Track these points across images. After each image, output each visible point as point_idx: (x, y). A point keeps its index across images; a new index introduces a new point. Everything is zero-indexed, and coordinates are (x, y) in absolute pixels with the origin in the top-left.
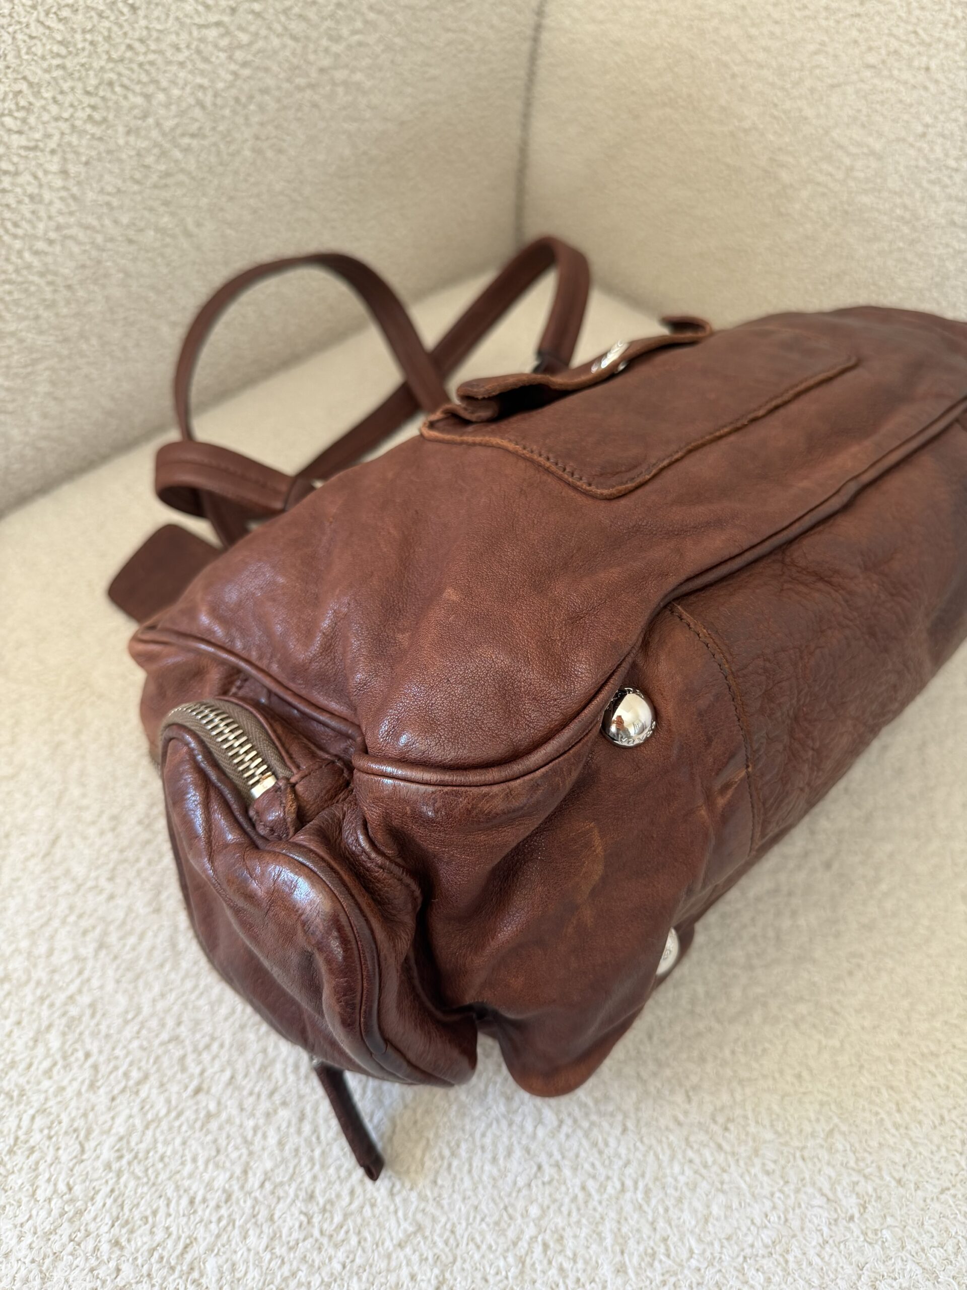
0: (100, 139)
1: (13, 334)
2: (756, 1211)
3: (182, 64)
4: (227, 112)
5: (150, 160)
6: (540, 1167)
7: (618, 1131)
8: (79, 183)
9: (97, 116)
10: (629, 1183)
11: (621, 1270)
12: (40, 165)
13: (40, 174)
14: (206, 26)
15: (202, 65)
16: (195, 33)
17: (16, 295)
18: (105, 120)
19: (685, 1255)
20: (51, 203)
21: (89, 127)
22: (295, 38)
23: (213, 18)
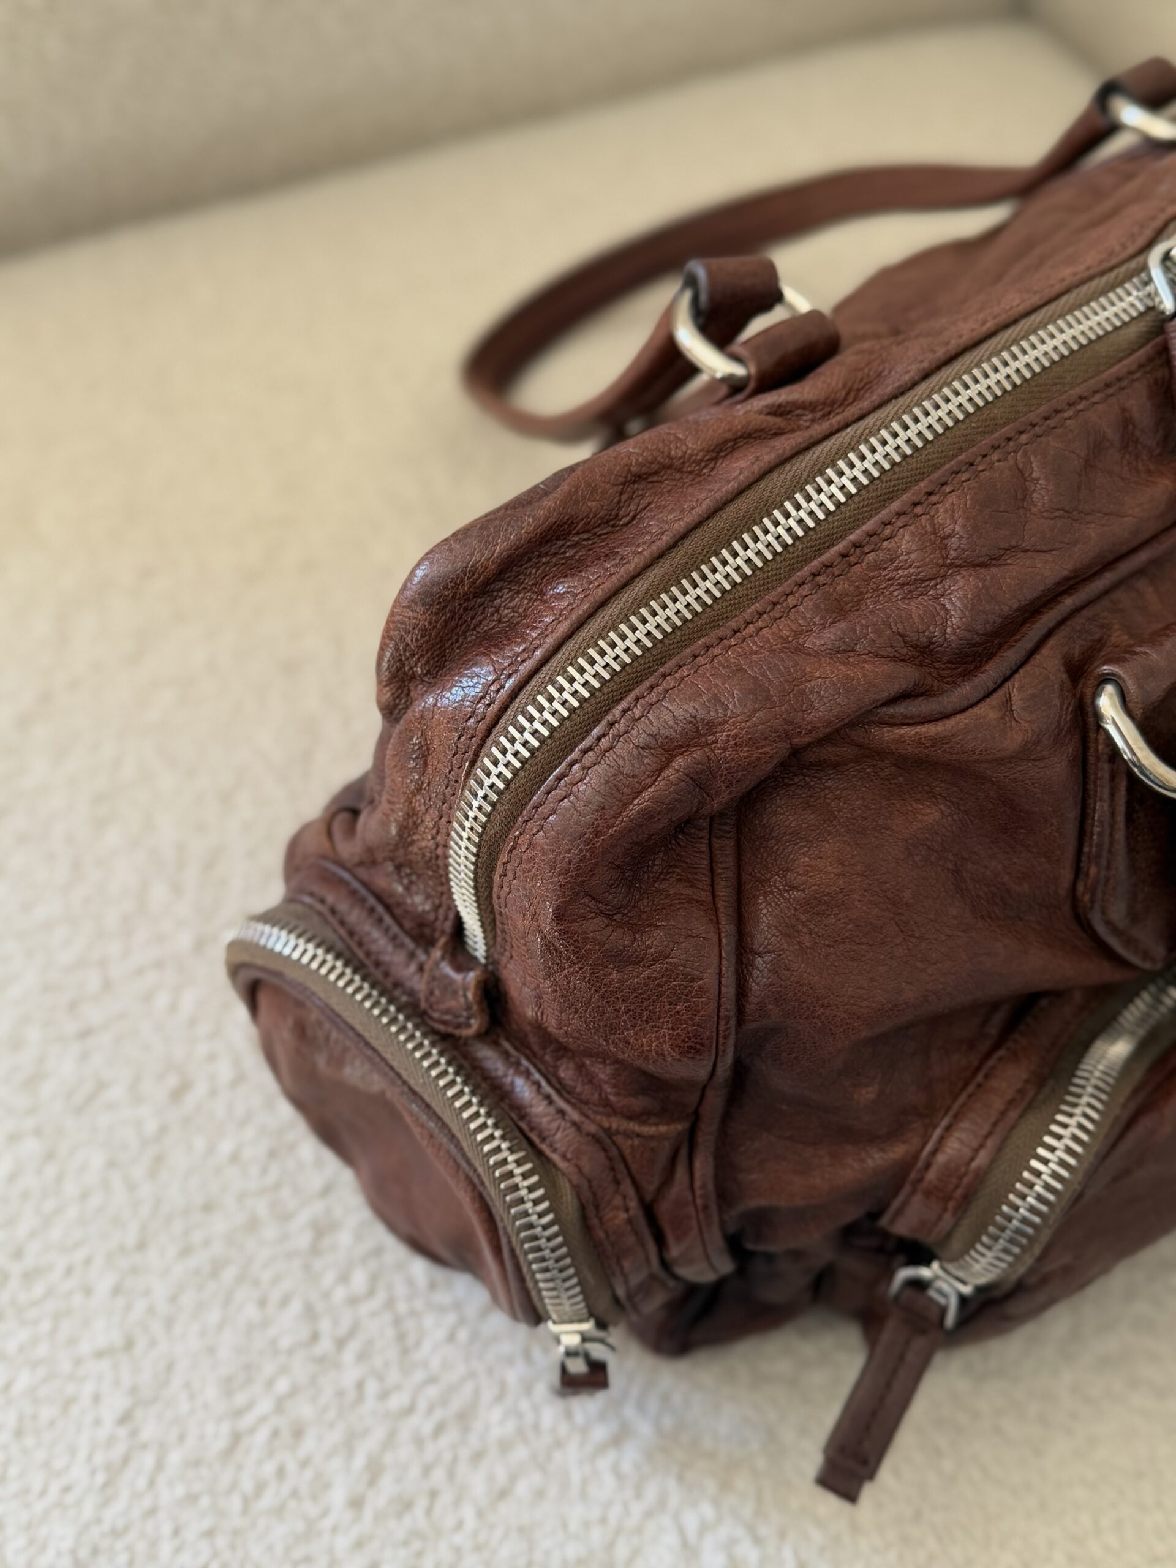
2: (576, 1514)
6: (315, 1337)
7: (440, 1334)
10: (422, 1405)
11: (356, 1503)
19: (450, 1521)
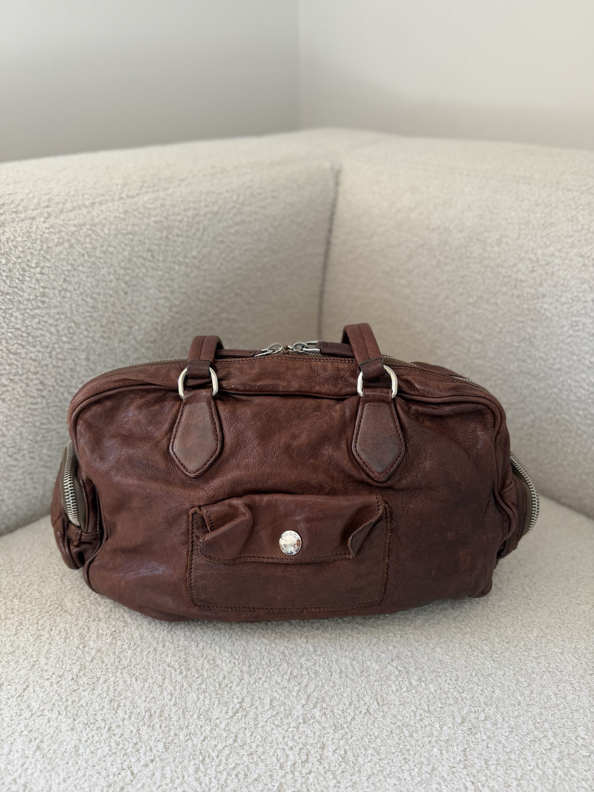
0: (107, 345)
1: (54, 430)
3: (147, 314)
4: (168, 332)
5: (130, 353)
8: (94, 363)
9: (105, 335)
12: (76, 356)
13: (76, 360)
14: (160, 298)
15: (156, 313)
16: (154, 301)
17: (58, 412)
18: (109, 337)
20: (80, 372)
21: (102, 340)
22: (202, 301)
23: (162, 295)
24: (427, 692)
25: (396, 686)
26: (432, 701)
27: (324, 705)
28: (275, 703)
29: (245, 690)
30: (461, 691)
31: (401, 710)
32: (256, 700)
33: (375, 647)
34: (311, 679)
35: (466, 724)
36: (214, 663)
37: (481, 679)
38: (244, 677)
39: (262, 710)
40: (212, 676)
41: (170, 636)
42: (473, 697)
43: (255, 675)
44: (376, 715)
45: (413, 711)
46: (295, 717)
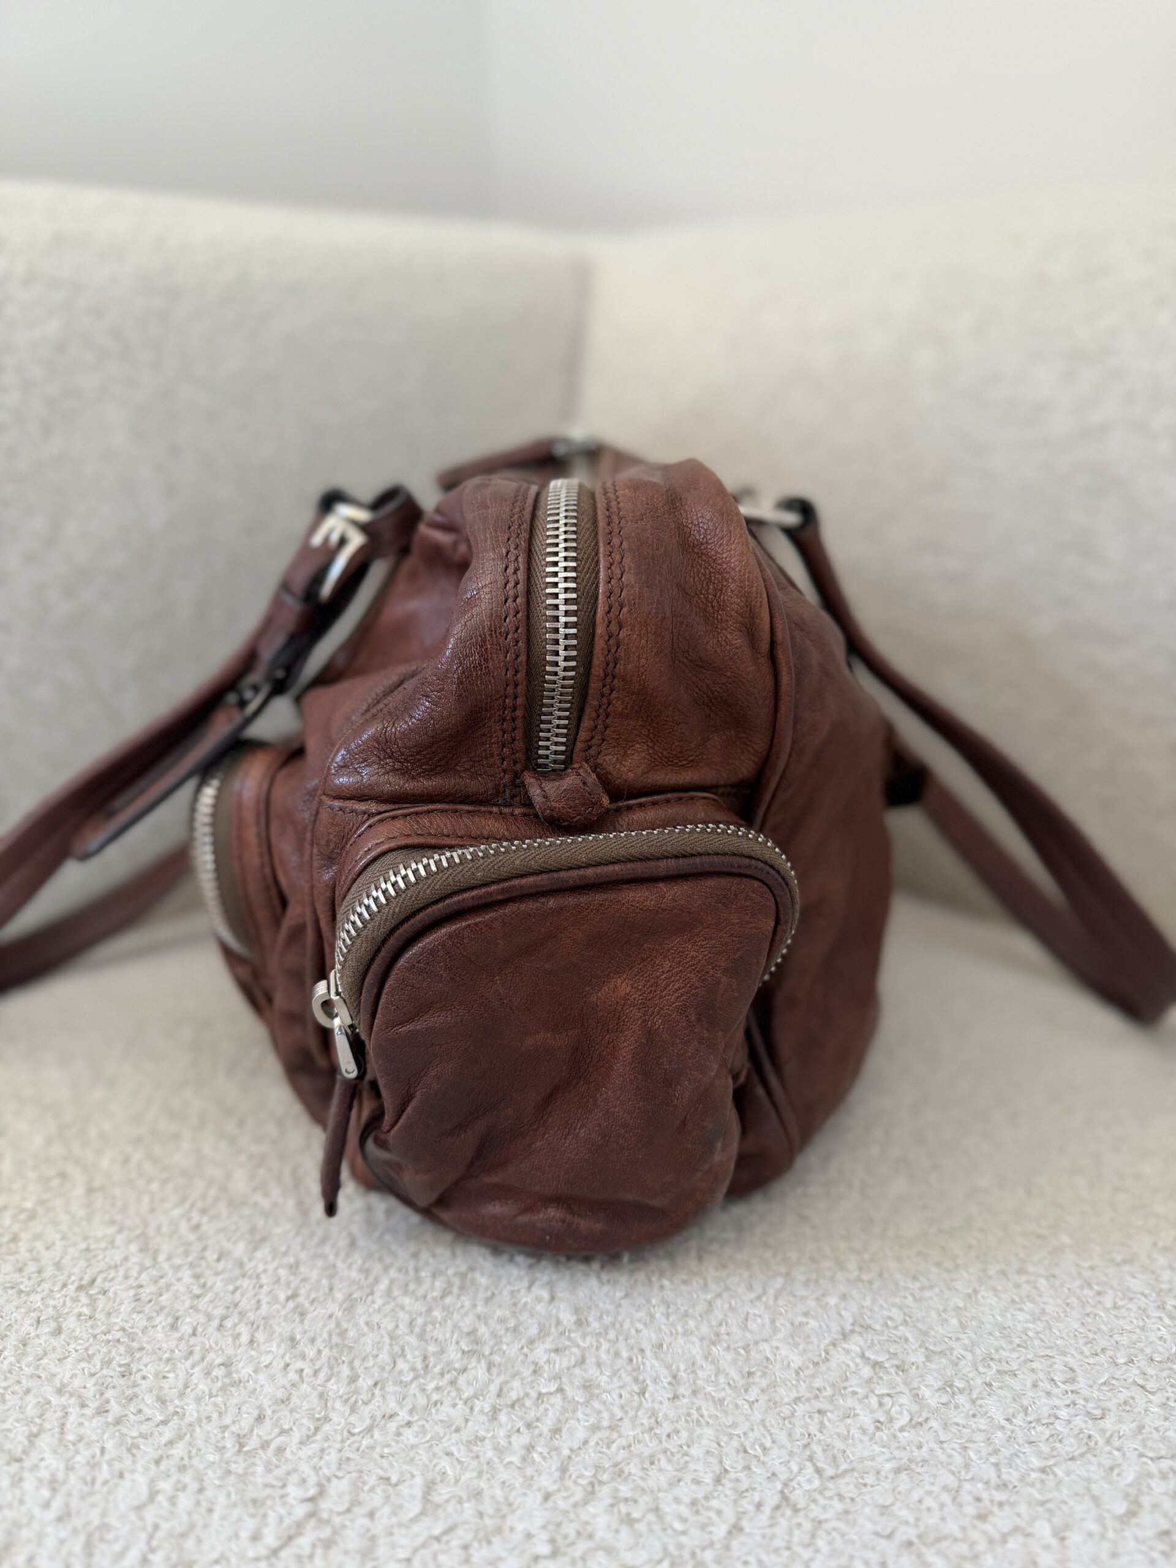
24: (983, 1423)
25: (872, 1411)
26: (1006, 1452)
27: (625, 1490)
28: (442, 1493)
29: (333, 1457)
30: (1098, 1413)
31: (902, 1488)
32: (372, 1489)
33: (781, 1302)
34: (571, 1407)
35: (1145, 1518)
36: (229, 1374)
37: (1150, 1371)
38: (333, 1415)
39: (394, 1520)
40: (215, 1415)
41: (84, 1300)
42: (1141, 1428)
43: (371, 1406)
44: (816, 1512)
45: (946, 1488)
46: (517, 1537)
